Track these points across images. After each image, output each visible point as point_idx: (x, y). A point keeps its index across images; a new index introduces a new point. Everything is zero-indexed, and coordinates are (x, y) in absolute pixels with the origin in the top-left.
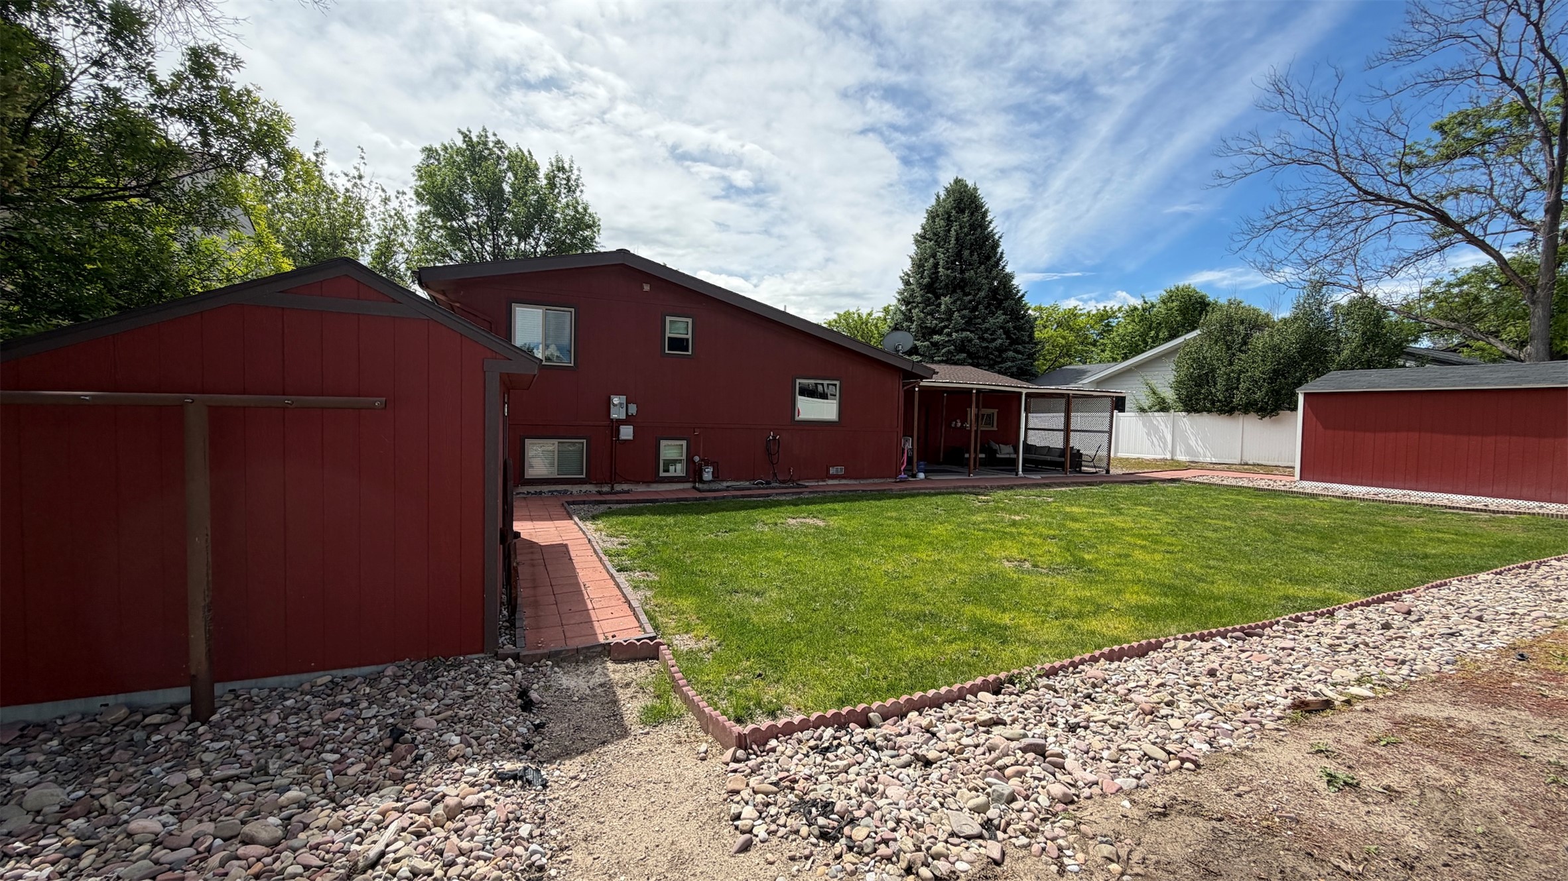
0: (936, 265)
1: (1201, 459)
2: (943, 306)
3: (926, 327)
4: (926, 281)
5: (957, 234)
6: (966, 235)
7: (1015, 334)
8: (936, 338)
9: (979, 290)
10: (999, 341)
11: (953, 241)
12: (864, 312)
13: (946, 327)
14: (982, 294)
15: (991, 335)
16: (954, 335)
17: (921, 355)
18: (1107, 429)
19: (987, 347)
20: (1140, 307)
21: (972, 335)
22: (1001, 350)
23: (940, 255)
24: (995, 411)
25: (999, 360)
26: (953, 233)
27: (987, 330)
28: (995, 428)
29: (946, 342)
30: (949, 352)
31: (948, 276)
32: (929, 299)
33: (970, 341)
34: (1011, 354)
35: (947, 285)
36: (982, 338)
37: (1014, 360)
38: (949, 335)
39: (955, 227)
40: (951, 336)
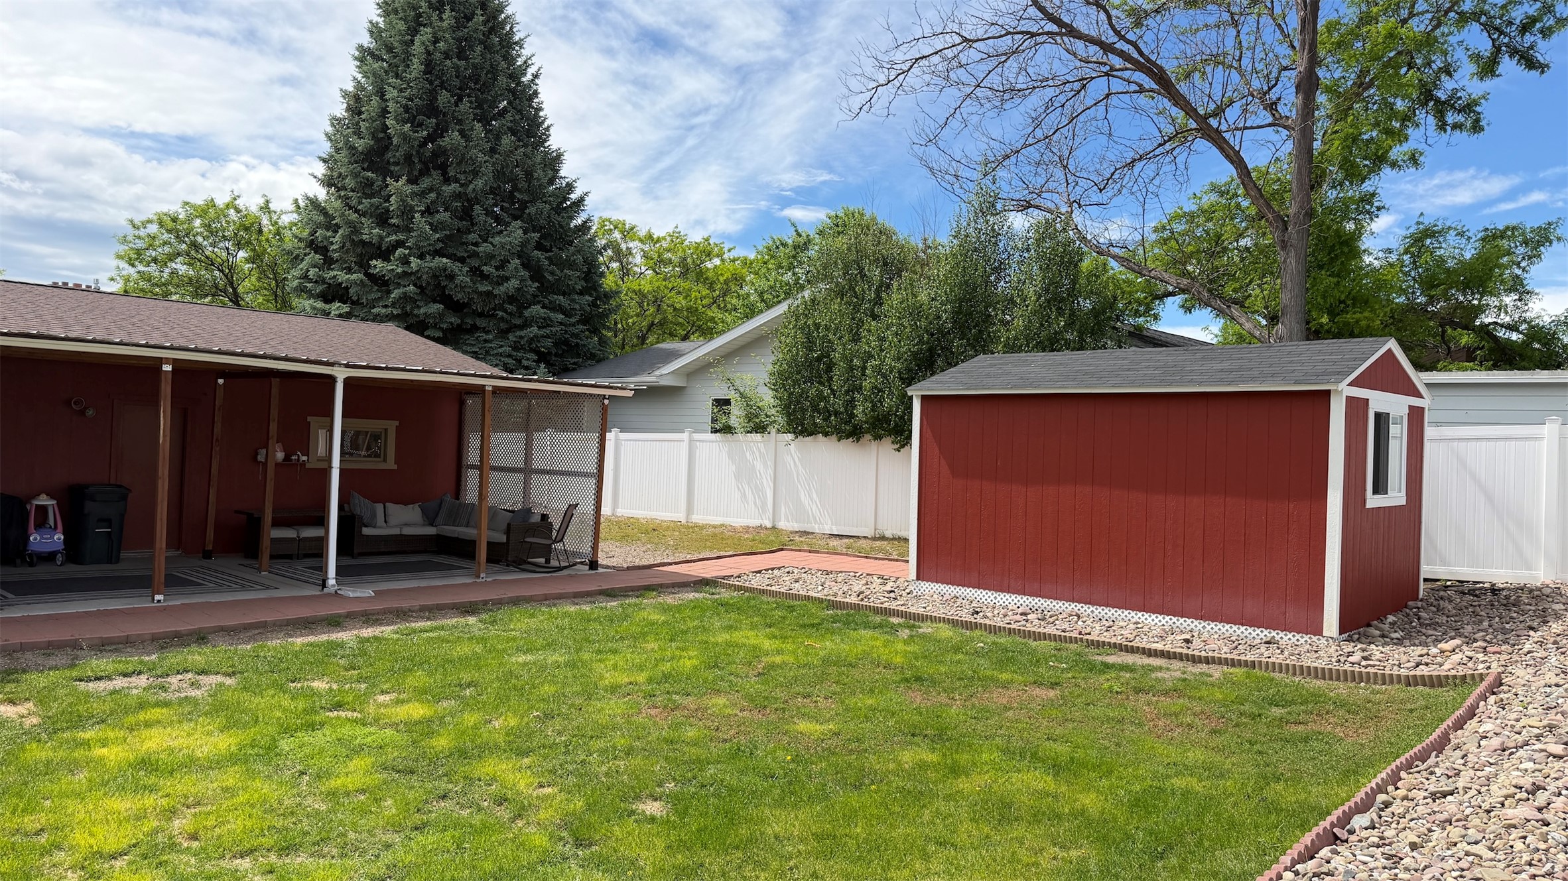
0: (384, 112)
1: (816, 529)
2: (393, 199)
3: (363, 243)
4: (360, 144)
5: (428, 53)
6: (447, 55)
7: (552, 273)
8: (378, 265)
9: (476, 173)
10: (514, 283)
11: (417, 66)
12: (251, 203)
13: (400, 244)
14: (479, 183)
15: (497, 269)
16: (415, 263)
17: (353, 303)
18: (593, 468)
19: (489, 294)
20: (790, 242)
21: (455, 267)
22: (518, 300)
23: (391, 93)
24: (392, 426)
25: (518, 322)
26: (417, 48)
27: (491, 257)
28: (391, 464)
29: (399, 276)
30: (405, 297)
31: (405, 137)
32: (369, 183)
33: (451, 277)
34: (536, 310)
35: (408, 158)
36: (476, 273)
37: (546, 323)
38: (405, 261)
39: (426, 34)
40: (408, 263)
